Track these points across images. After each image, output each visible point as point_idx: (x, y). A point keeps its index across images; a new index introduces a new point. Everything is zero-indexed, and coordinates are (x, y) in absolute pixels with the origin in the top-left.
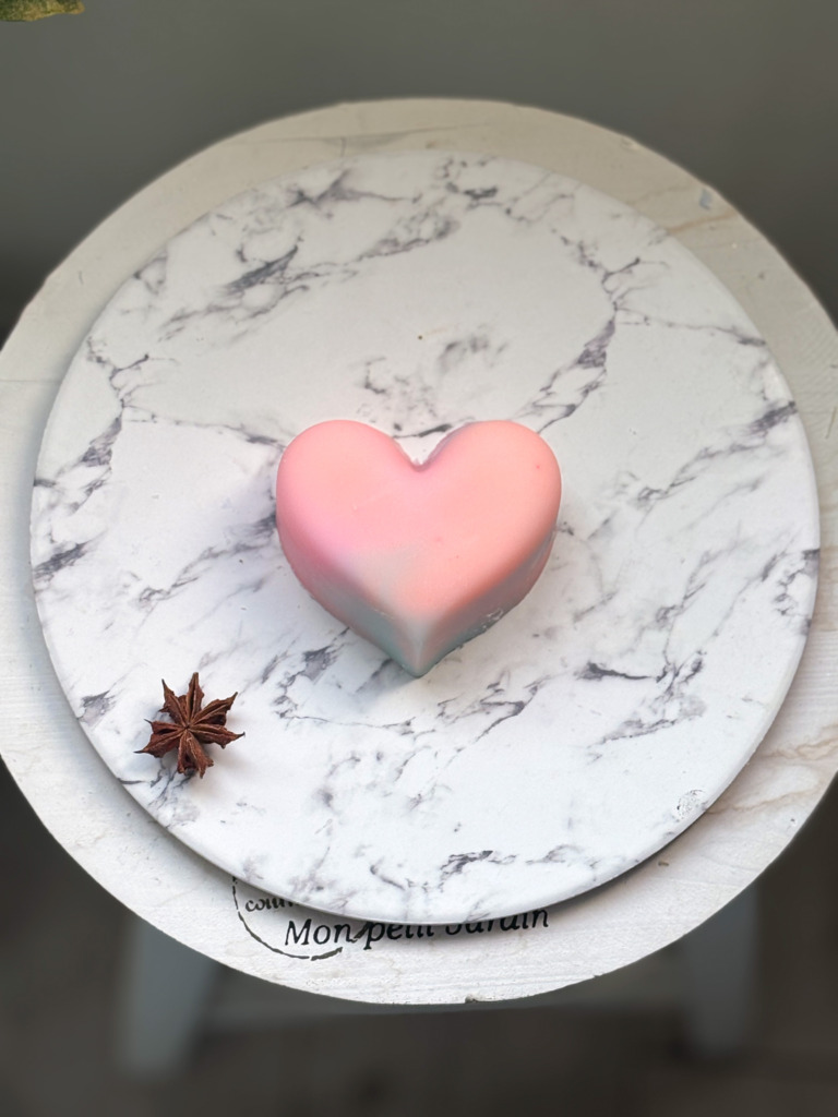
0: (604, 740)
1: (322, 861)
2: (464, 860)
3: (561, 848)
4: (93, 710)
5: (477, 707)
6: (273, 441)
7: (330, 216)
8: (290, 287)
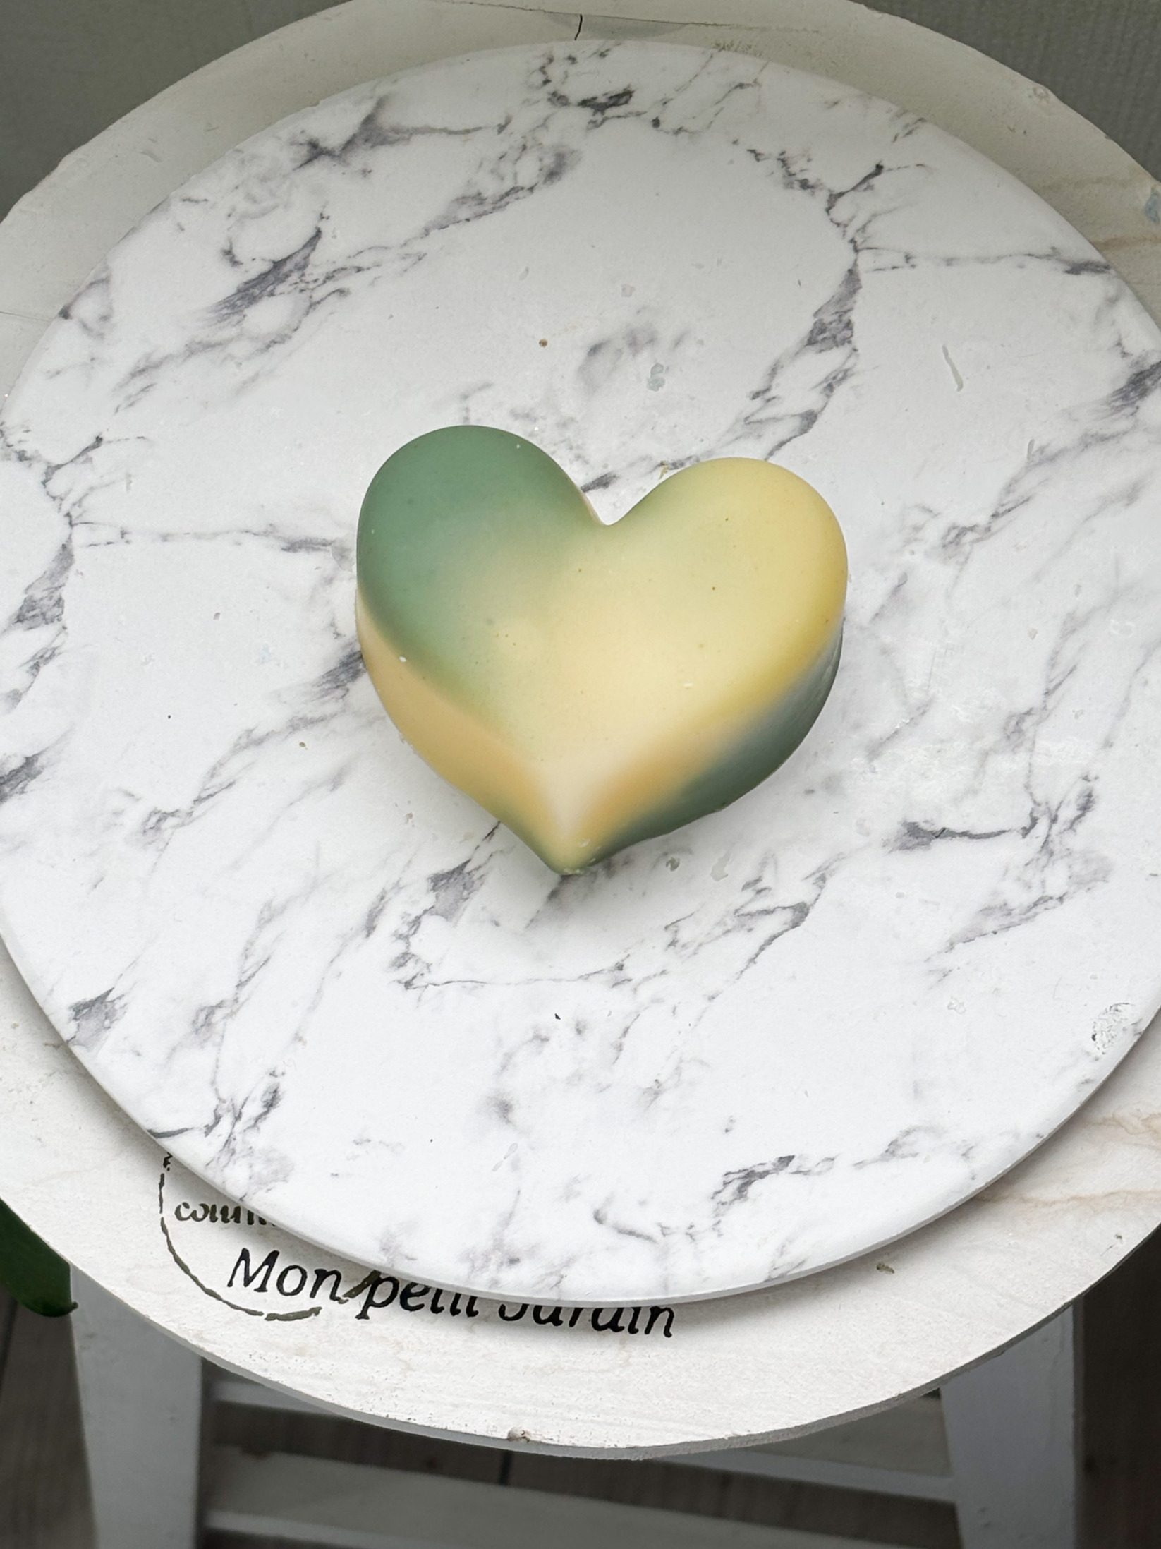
0: (951, 946)
1: (511, 1215)
2: (750, 1177)
3: (908, 1133)
4: (90, 1024)
5: (730, 923)
6: (325, 544)
7: (366, 173)
8: (318, 295)
